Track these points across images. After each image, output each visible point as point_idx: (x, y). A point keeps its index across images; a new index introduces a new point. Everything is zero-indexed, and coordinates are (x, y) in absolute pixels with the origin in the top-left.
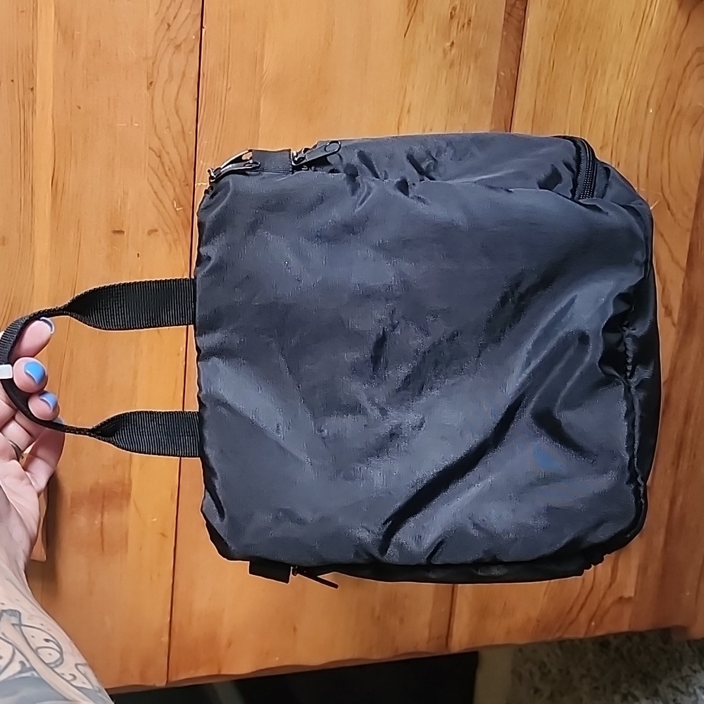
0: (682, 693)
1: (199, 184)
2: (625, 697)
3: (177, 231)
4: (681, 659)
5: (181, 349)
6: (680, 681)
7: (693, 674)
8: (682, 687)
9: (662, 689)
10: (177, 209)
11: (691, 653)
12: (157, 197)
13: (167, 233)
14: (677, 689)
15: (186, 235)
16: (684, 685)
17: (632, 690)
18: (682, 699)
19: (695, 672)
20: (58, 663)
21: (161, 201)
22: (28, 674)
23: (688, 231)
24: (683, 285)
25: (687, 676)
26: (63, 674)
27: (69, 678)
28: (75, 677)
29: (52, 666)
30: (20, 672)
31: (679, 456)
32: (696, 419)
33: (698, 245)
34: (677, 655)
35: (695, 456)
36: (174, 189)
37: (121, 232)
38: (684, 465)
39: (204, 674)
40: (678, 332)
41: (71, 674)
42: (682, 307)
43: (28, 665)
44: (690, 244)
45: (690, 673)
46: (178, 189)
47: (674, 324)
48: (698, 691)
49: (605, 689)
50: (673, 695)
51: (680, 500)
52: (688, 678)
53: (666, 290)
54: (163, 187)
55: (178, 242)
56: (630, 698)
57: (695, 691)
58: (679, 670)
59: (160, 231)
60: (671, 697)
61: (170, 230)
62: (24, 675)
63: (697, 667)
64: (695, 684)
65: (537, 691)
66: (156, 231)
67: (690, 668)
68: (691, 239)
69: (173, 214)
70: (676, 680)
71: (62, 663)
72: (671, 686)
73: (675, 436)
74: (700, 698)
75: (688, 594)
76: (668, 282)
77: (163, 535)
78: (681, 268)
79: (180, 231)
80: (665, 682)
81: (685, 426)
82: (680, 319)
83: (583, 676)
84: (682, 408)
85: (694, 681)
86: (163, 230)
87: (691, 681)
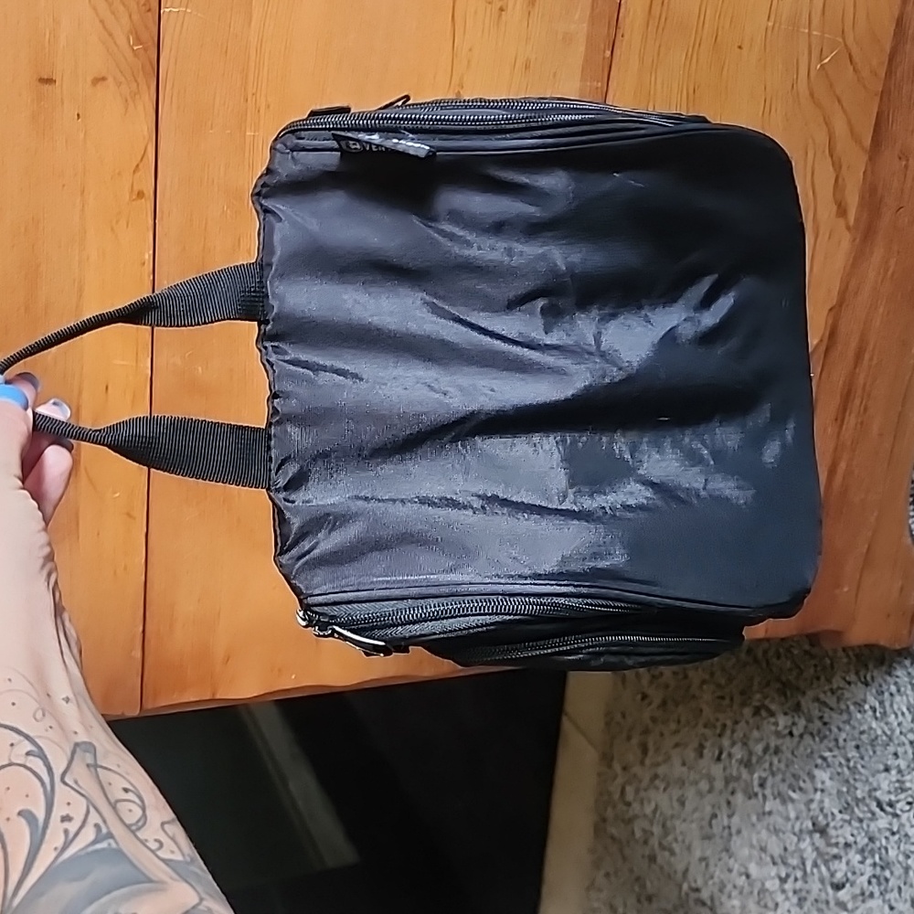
0: (831, 709)
1: (167, 10)
2: (757, 712)
3: (136, 81)
4: (832, 666)
5: (147, 257)
6: (829, 694)
7: (847, 686)
8: (832, 701)
9: (806, 702)
10: (135, 48)
11: (845, 660)
12: (104, 27)
13: (121, 83)
14: (825, 704)
15: (149, 88)
16: (835, 699)
17: (767, 702)
18: (831, 717)
19: (849, 683)
20: (140, 824)
21: (111, 35)
22: (103, 845)
23: (876, 95)
24: (864, 173)
25: (839, 688)
26: (146, 840)
27: (154, 846)
28: (161, 845)
29: (134, 828)
30: (94, 842)
31: (845, 410)
32: (871, 359)
33: (888, 115)
34: (828, 661)
35: (865, 409)
36: (130, 16)
37: (50, 81)
38: (851, 421)
39: (192, 699)
40: (854, 240)
41: (156, 840)
42: (861, 205)
43: (104, 830)
44: (878, 113)
45: (842, 684)
46: (136, 17)
47: (848, 228)
48: (852, 708)
49: (732, 699)
50: (820, 711)
51: (843, 465)
52: (840, 692)
53: (840, 180)
54: (113, 13)
55: (137, 97)
56: (764, 713)
57: (848, 707)
58: (829, 681)
59: (110, 80)
60: (816, 713)
61: (126, 78)
62: (99, 846)
63: (852, 677)
64: (848, 699)
65: (644, 697)
66: (104, 79)
67: (844, 679)
68: (879, 107)
69: (129, 55)
70: (825, 693)
71: (145, 823)
72: (817, 700)
73: (841, 382)
74: (854, 715)
75: (846, 589)
76: (844, 168)
77: (129, 515)
78: (863, 148)
79: (139, 80)
80: (810, 694)
81: (855, 368)
82: (857, 220)
83: (704, 682)
84: (853, 345)
85: (847, 695)
86: (115, 78)
87: (843, 694)
